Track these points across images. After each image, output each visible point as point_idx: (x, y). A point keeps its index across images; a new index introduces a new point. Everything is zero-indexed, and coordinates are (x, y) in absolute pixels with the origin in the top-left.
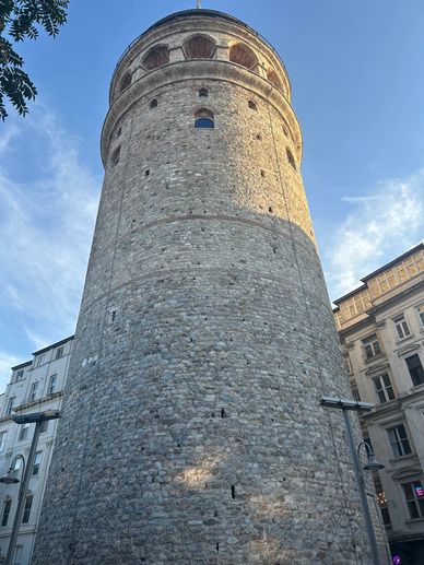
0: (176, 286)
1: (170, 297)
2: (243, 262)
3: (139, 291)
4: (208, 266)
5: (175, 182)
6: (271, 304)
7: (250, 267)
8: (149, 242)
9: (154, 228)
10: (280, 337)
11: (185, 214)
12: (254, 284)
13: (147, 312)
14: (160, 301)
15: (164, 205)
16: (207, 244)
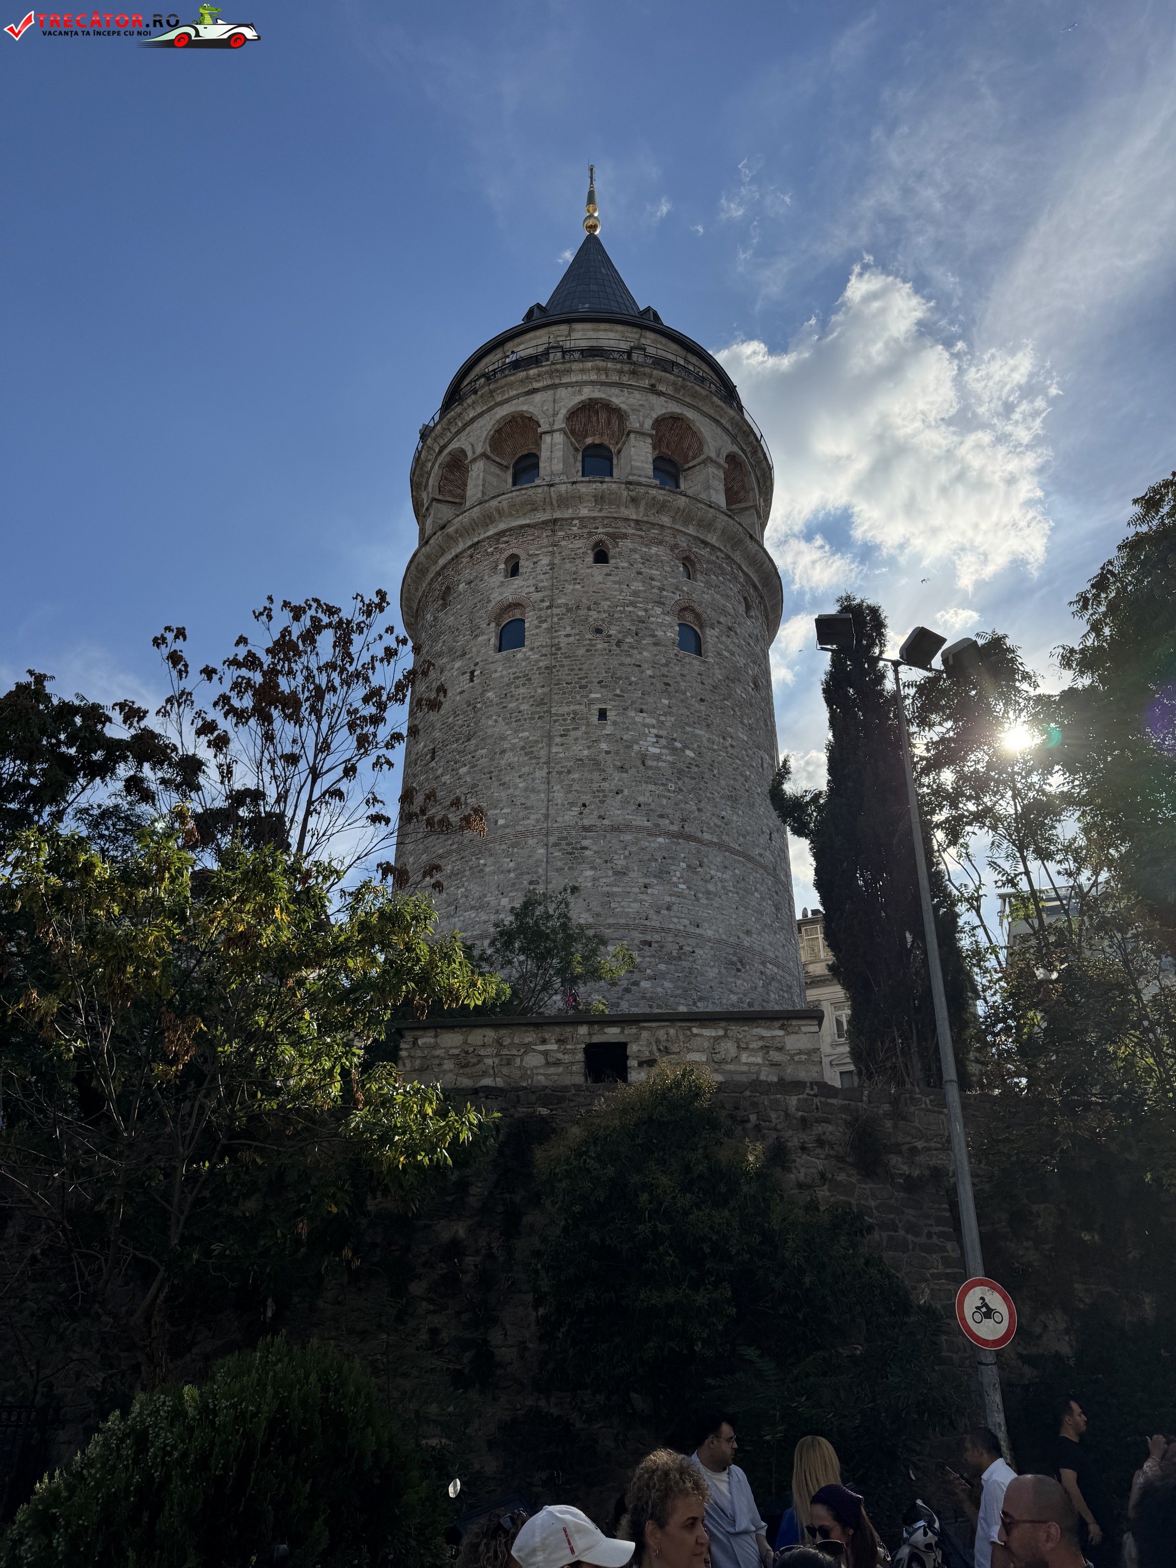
0: (671, 959)
1: (663, 975)
3: (611, 948)
4: (710, 933)
5: (657, 758)
8: (620, 862)
9: (628, 837)
11: (675, 828)
13: (627, 990)
14: (650, 978)
15: (641, 799)
16: (708, 892)
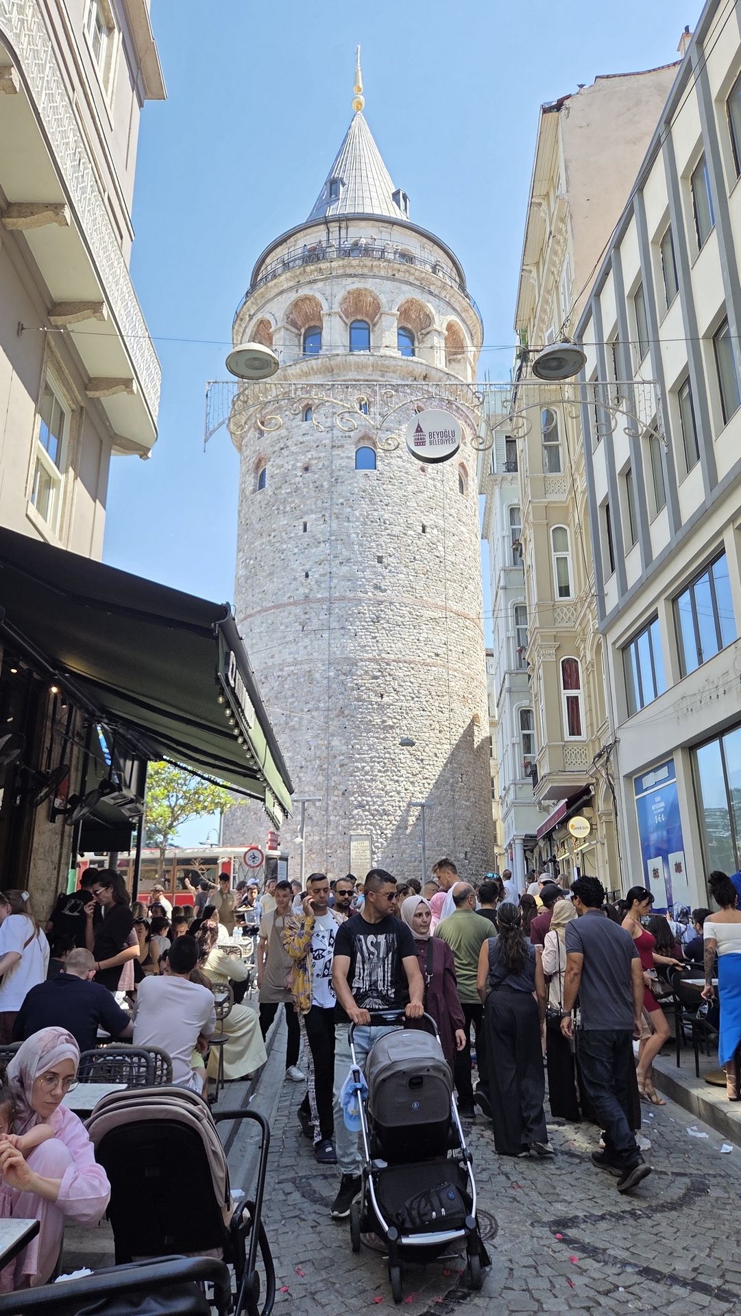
2: (273, 657)
6: (289, 693)
7: (277, 660)
10: (292, 723)
12: (279, 677)
